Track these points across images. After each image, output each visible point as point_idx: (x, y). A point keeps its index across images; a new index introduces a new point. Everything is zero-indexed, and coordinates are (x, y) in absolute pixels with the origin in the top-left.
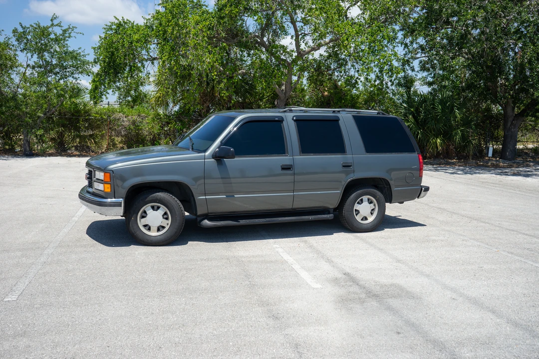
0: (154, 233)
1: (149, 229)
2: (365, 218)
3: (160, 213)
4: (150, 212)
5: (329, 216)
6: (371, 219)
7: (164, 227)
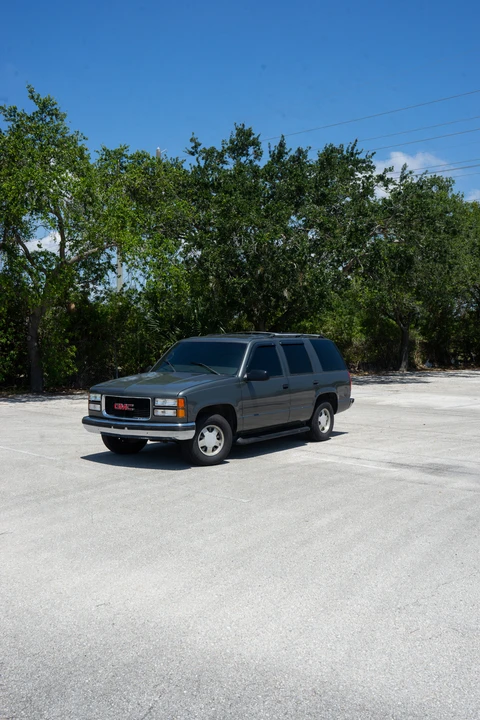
0: (210, 454)
1: (206, 451)
2: (323, 429)
3: (215, 433)
4: (207, 434)
5: (307, 428)
6: (327, 428)
7: (216, 447)
